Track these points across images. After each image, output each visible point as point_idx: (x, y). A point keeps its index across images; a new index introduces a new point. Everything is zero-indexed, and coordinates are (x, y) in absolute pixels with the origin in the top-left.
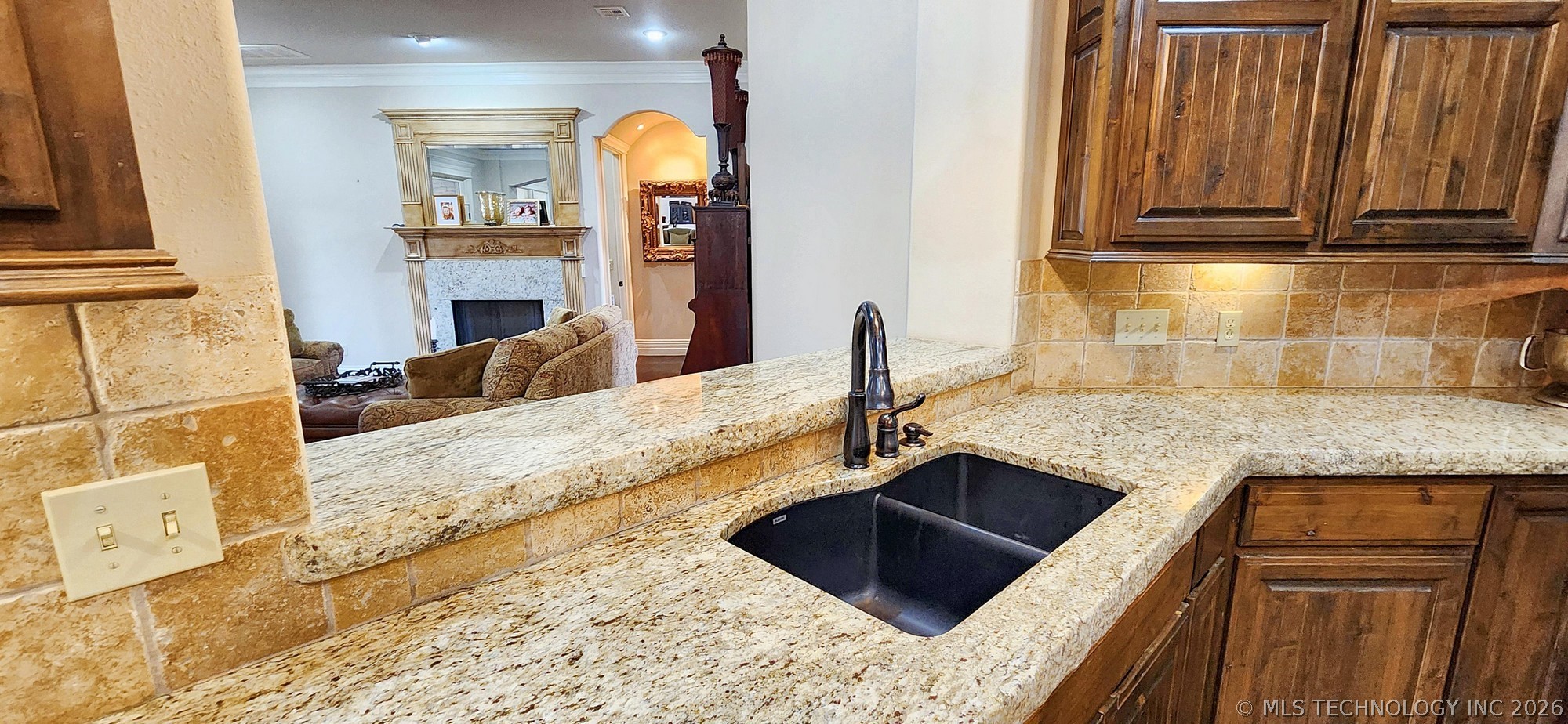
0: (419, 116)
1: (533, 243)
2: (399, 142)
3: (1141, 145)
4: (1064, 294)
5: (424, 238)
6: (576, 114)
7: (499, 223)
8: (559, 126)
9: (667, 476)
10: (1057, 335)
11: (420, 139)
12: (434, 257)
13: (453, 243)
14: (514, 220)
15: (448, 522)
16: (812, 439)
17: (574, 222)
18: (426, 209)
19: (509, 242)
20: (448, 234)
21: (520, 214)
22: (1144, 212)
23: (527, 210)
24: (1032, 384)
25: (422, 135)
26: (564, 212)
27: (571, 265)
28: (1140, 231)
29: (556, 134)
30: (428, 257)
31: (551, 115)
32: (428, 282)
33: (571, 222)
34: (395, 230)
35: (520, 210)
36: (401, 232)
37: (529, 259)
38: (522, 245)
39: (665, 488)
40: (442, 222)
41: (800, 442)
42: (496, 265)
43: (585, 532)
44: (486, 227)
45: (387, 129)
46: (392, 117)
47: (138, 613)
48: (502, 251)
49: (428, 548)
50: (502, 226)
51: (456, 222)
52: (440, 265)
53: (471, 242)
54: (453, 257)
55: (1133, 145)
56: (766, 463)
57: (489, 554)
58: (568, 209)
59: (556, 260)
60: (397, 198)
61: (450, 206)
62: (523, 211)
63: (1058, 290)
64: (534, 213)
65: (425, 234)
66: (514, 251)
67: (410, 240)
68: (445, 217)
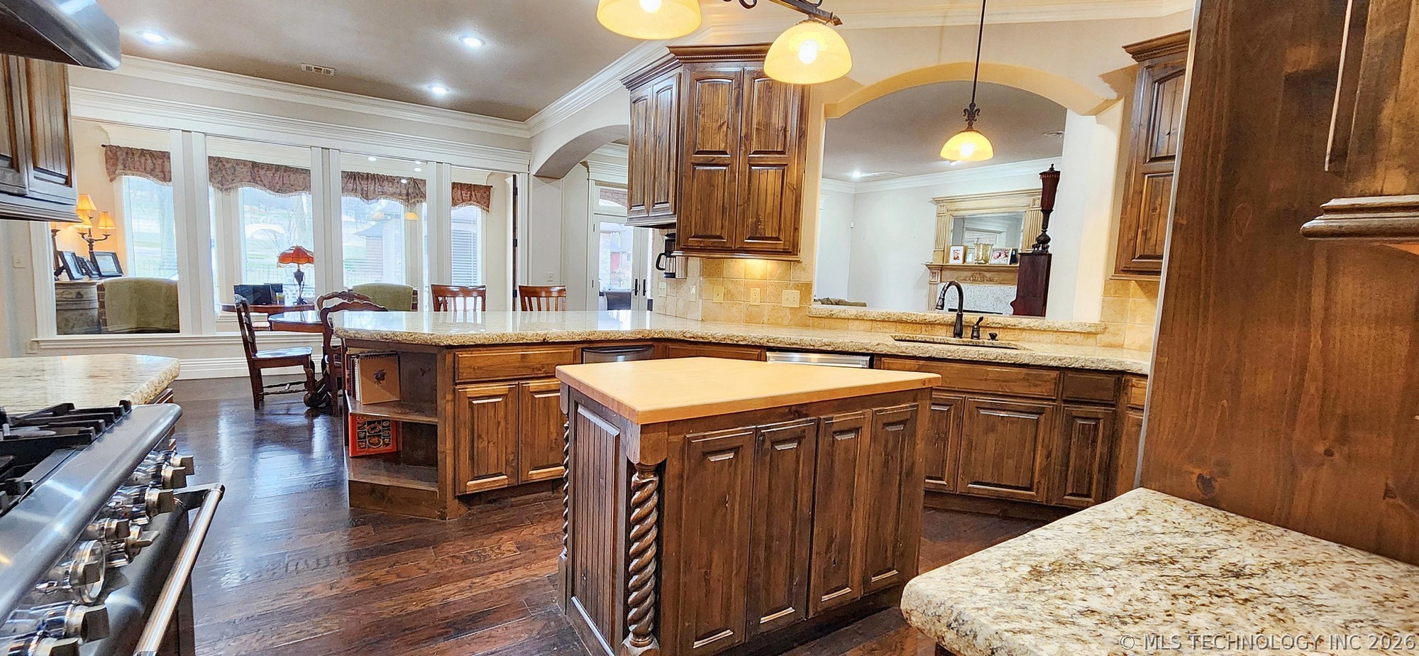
0: (952, 200)
1: (1004, 275)
2: (939, 215)
3: (1134, 226)
4: (1145, 300)
5: (941, 271)
7: (986, 262)
8: (1034, 200)
9: (883, 321)
10: (1139, 320)
11: (950, 213)
13: (956, 274)
14: (993, 262)
15: (833, 313)
16: (945, 327)
18: (945, 254)
19: (988, 275)
20: (954, 268)
21: (998, 257)
22: (1136, 257)
23: (1003, 255)
24: (1123, 345)
25: (951, 210)
28: (1134, 265)
29: (1031, 206)
30: (941, 281)
31: (1029, 193)
34: (927, 265)
35: (998, 254)
36: (930, 267)
37: (1000, 286)
38: (996, 276)
39: (886, 324)
40: (952, 262)
41: (940, 326)
42: (978, 288)
43: (862, 328)
44: (977, 264)
45: (934, 209)
46: (937, 201)
47: (788, 311)
48: (983, 280)
49: (827, 317)
50: (987, 264)
51: (960, 262)
55: (1130, 227)
56: (923, 330)
57: (840, 324)
60: (932, 247)
61: (959, 252)
62: (1000, 255)
63: (1140, 298)
64: (1007, 256)
65: (942, 268)
66: (991, 280)
67: (934, 271)
68: (955, 259)
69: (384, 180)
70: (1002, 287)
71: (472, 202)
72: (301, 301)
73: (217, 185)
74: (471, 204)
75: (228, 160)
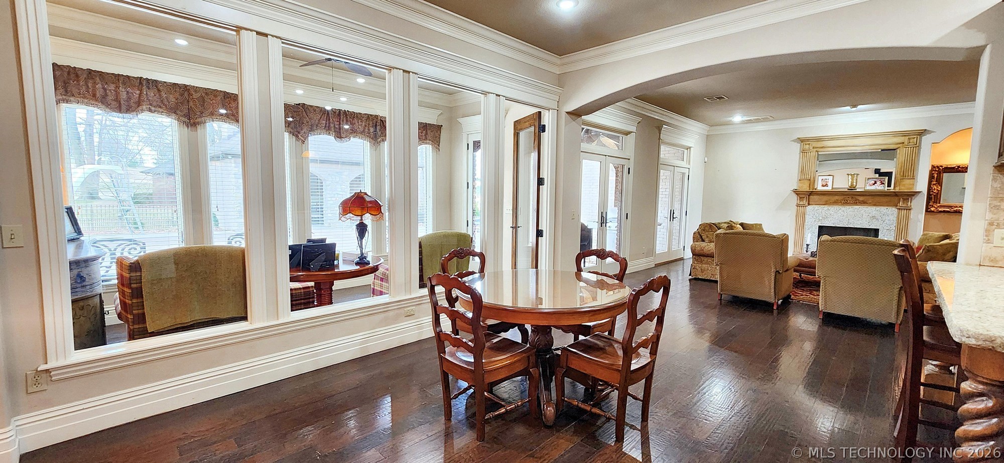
0: (819, 139)
1: (877, 199)
2: (803, 151)
5: (809, 195)
6: (922, 133)
8: (909, 139)
11: (815, 150)
12: (812, 205)
13: (825, 198)
14: (869, 187)
17: (911, 188)
18: (812, 182)
19: (861, 198)
20: (823, 194)
21: (874, 184)
23: (878, 183)
25: (817, 148)
26: (904, 183)
27: (903, 212)
29: (906, 143)
30: (809, 204)
31: (904, 134)
32: (807, 216)
33: (908, 189)
34: (792, 191)
35: (873, 182)
36: (796, 192)
37: (874, 207)
40: (820, 188)
42: (851, 209)
44: (846, 190)
45: (797, 147)
46: (802, 141)
48: (856, 203)
50: (856, 190)
51: (829, 188)
52: (816, 209)
53: (837, 198)
54: (824, 205)
58: (907, 182)
59: (894, 209)
60: (796, 176)
61: (827, 180)
64: (883, 184)
65: (811, 194)
66: (863, 203)
67: (801, 196)
68: (823, 186)
69: (354, 117)
70: (878, 208)
71: (428, 141)
72: (362, 261)
73: (183, 119)
74: (426, 143)
75: (196, 89)
